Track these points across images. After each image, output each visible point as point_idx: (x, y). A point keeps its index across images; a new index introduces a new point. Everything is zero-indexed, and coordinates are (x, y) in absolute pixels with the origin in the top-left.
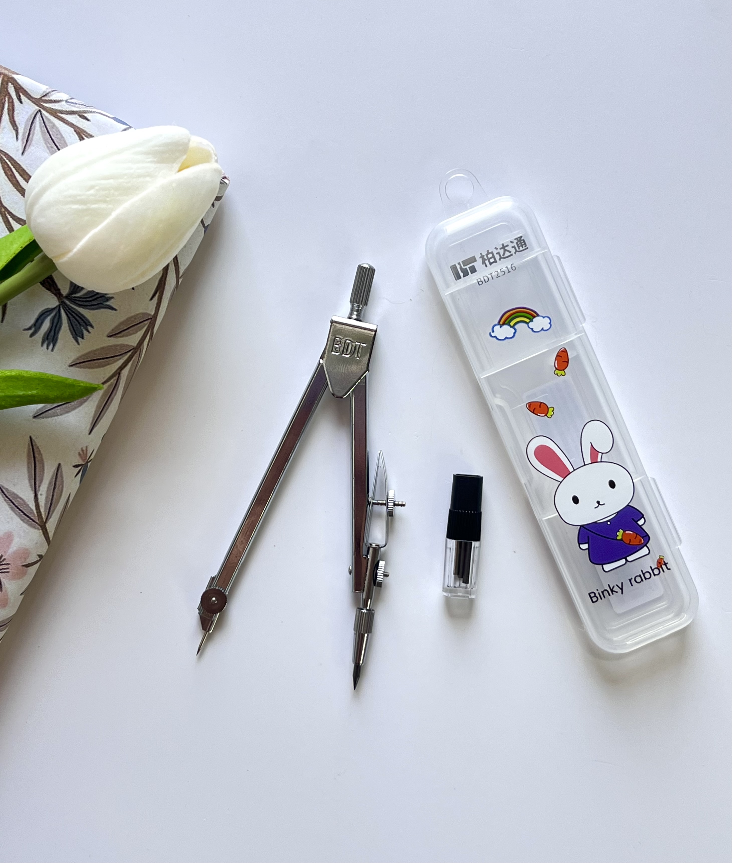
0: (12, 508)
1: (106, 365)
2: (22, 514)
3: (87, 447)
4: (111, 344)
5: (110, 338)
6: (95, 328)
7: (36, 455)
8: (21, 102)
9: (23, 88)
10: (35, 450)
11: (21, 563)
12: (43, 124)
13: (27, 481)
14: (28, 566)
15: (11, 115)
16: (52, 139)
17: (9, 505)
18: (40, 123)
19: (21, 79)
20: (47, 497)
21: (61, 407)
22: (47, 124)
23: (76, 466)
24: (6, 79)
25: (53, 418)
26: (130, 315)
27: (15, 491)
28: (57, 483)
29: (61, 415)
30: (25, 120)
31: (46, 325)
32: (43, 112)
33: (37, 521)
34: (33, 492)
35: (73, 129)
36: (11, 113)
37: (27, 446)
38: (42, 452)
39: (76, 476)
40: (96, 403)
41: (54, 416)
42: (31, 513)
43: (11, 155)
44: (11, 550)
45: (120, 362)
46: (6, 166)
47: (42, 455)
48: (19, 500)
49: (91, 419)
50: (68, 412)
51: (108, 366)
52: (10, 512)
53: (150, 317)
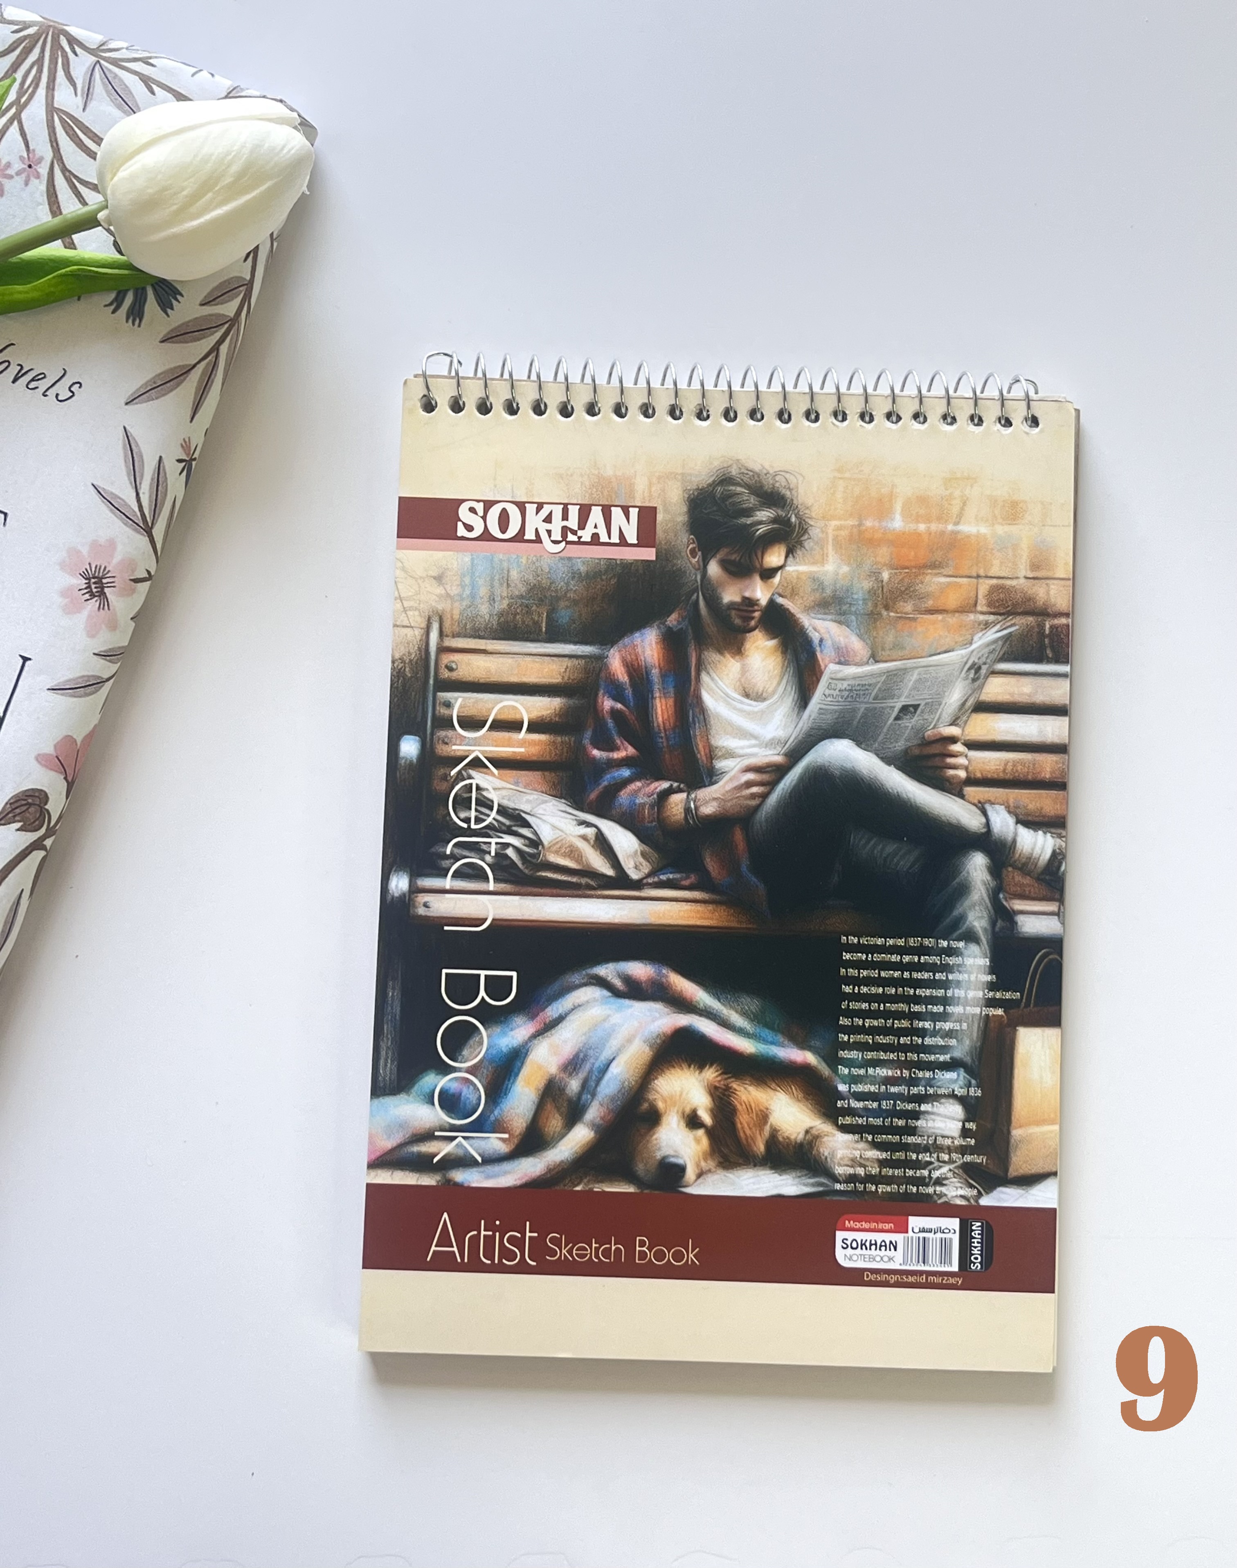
0: (111, 510)
1: (201, 339)
2: (124, 517)
3: (189, 438)
4: (204, 314)
5: (204, 307)
6: (185, 296)
7: (133, 447)
8: (76, 55)
9: (77, 40)
10: (132, 441)
11: (128, 576)
12: (103, 76)
13: (126, 478)
14: (136, 581)
15: (67, 71)
16: (115, 90)
17: (108, 507)
18: (100, 74)
19: (73, 31)
20: (150, 497)
21: (156, 390)
22: (108, 76)
23: (179, 461)
24: (56, 32)
25: (148, 403)
26: (222, 280)
27: (114, 491)
28: (160, 479)
29: (157, 398)
30: (83, 74)
31: (129, 299)
32: (102, 62)
33: (142, 525)
34: (134, 490)
35: (137, 78)
36: (66, 68)
37: (121, 437)
38: (139, 443)
39: (180, 474)
40: (195, 384)
41: (149, 401)
42: (134, 516)
43: (72, 113)
44: (115, 561)
45: (218, 335)
46: (66, 125)
47: (139, 449)
48: (118, 500)
49: (191, 403)
50: (164, 395)
51: (204, 340)
52: (110, 514)
53: (246, 282)
